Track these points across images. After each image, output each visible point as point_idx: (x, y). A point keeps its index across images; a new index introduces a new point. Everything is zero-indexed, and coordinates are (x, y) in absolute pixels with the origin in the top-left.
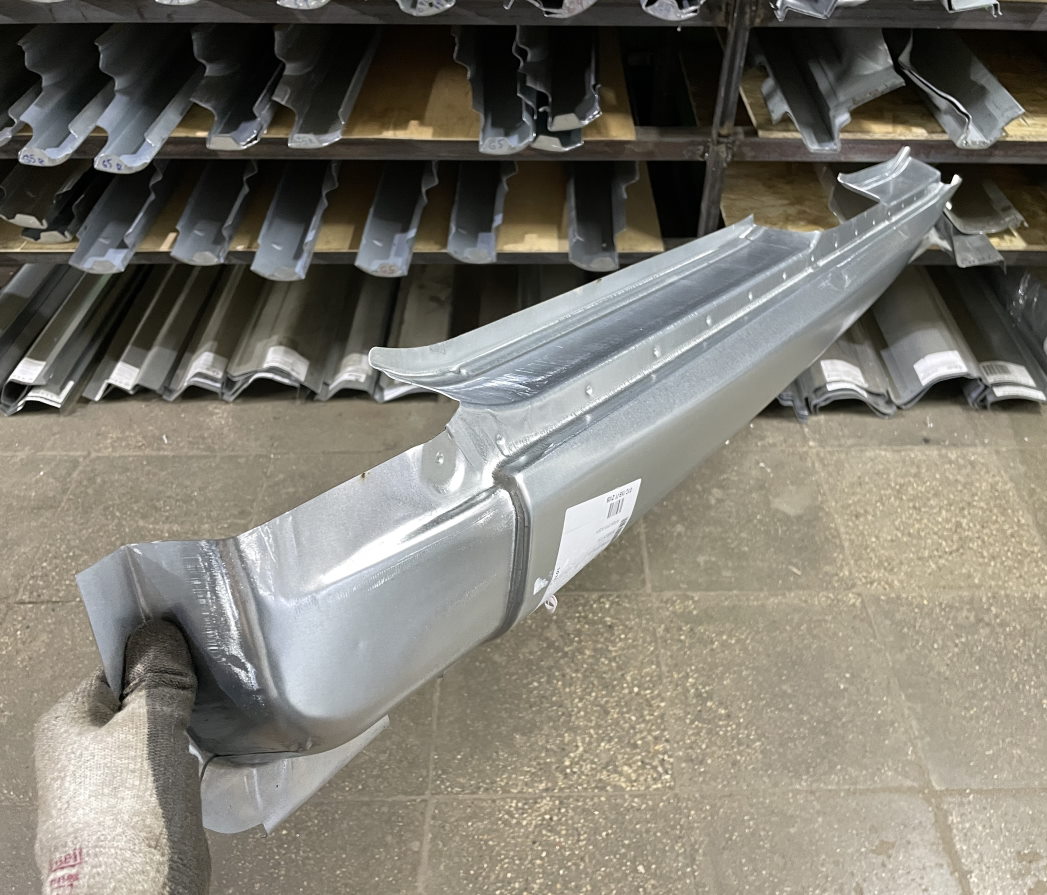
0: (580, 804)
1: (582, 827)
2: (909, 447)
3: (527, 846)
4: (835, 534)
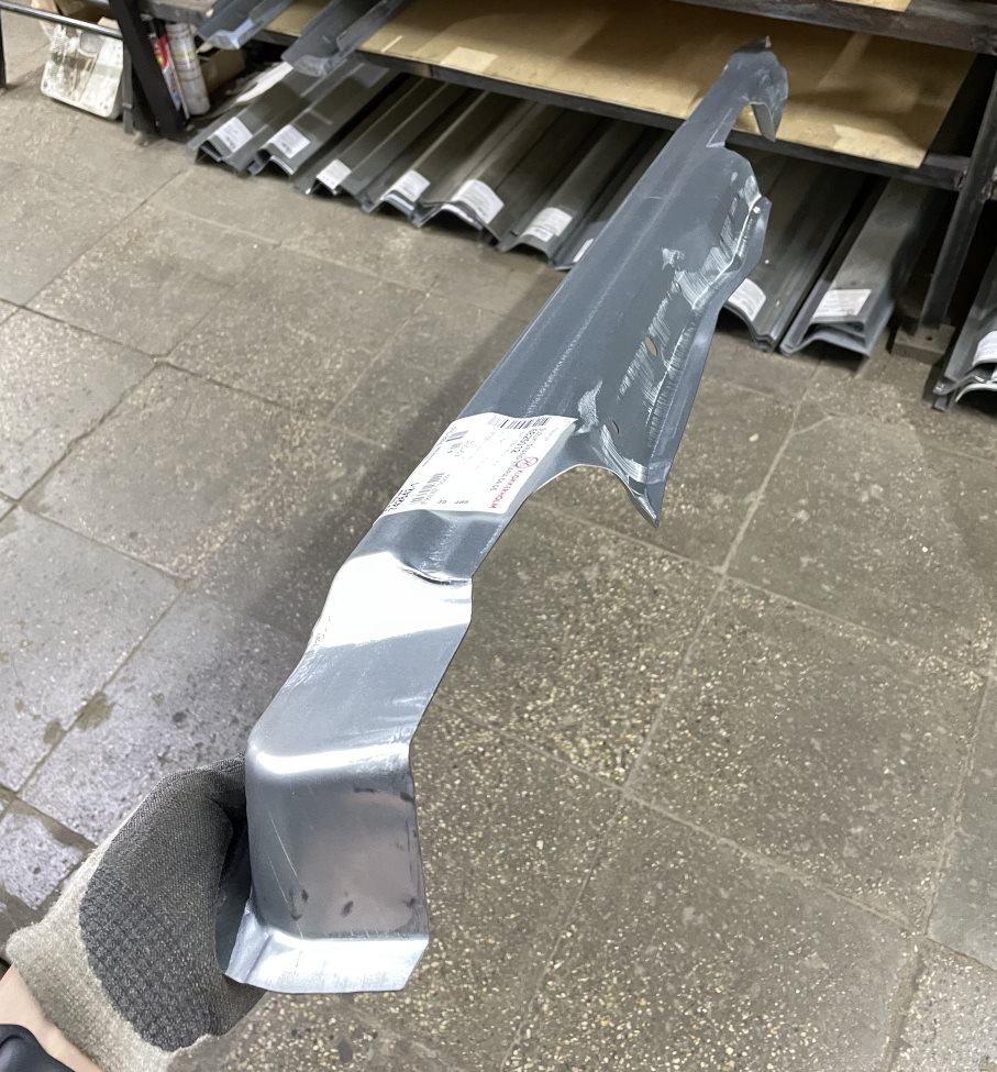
0: (518, 752)
1: (507, 776)
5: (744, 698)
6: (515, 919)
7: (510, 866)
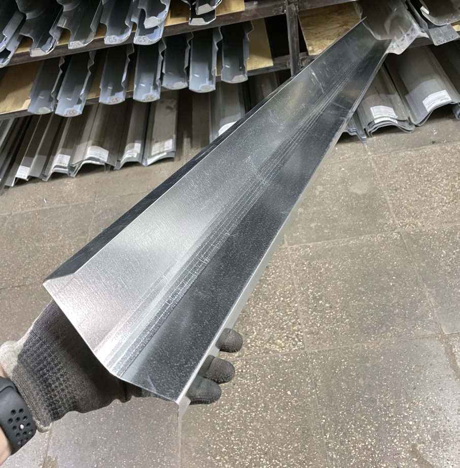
0: (256, 362)
1: (258, 374)
2: (424, 147)
3: (231, 387)
4: (384, 201)
5: (326, 287)
6: (299, 430)
7: (283, 410)
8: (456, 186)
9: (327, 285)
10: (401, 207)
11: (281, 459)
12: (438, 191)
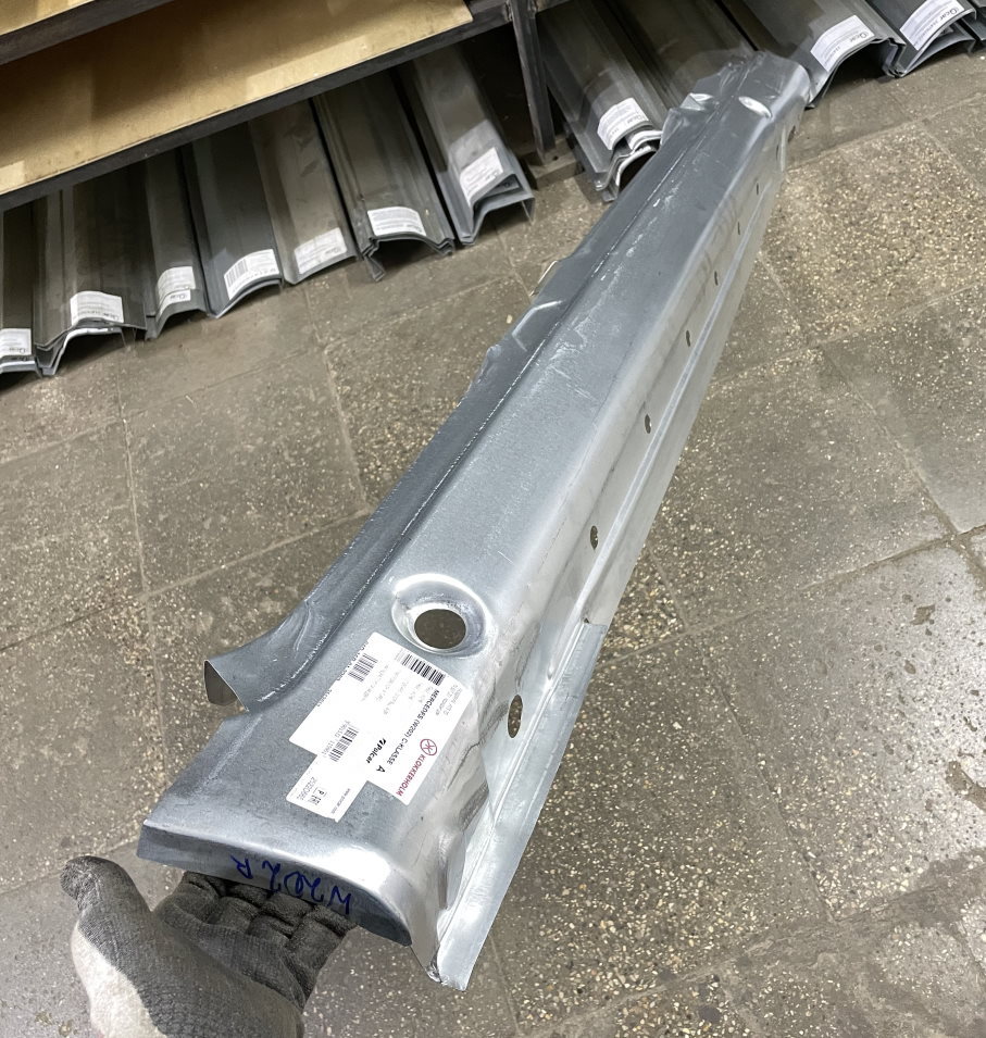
5: (696, 497)
6: (717, 794)
7: (674, 762)
8: (912, 224)
9: (697, 489)
10: (811, 293)
11: (696, 861)
12: (878, 242)
